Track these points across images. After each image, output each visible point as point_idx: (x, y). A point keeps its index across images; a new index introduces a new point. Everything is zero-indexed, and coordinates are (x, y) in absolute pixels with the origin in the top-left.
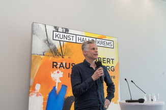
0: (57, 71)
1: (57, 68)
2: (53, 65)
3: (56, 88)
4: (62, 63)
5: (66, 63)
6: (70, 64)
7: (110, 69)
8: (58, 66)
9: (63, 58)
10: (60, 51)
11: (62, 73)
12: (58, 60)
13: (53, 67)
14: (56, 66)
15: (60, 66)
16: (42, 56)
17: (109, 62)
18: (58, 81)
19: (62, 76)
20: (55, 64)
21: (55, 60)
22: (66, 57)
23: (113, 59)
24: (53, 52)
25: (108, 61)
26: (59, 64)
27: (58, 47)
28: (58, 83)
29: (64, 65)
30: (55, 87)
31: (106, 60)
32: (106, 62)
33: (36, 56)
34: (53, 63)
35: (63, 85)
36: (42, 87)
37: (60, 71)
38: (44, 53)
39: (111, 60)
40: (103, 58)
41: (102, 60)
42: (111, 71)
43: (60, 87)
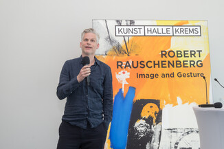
0: (122, 71)
1: (122, 68)
2: (118, 66)
3: (123, 90)
4: (128, 62)
5: (133, 62)
6: (137, 62)
8: (124, 66)
9: (129, 55)
11: (129, 73)
12: (123, 58)
13: (118, 68)
14: (121, 66)
15: (126, 66)
16: (104, 57)
17: (194, 55)
18: (124, 82)
19: (129, 77)
20: (120, 64)
21: (120, 59)
22: (132, 55)
23: (199, 51)
24: (117, 50)
25: (191, 54)
26: (124, 63)
27: (122, 43)
28: (125, 85)
29: (131, 64)
30: (121, 90)
31: (189, 53)
32: (189, 55)
34: (118, 62)
35: (130, 87)
37: (126, 72)
38: (106, 52)
39: (197, 53)
40: (184, 51)
41: (183, 54)
42: (197, 67)
43: (127, 89)
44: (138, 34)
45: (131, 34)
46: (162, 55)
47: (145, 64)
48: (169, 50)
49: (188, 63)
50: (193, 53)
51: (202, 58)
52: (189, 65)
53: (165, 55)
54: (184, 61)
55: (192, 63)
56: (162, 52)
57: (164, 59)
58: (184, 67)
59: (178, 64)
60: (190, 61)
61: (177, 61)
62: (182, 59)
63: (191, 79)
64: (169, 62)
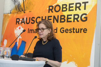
0: (19, 27)
1: (19, 24)
2: (17, 22)
3: (18, 43)
4: (23, 19)
5: (27, 18)
6: (30, 18)
7: (79, 19)
8: (20, 22)
9: (24, 12)
10: (22, 6)
11: (23, 29)
12: (21, 15)
13: (16, 24)
14: (18, 22)
15: (22, 22)
16: (9, 14)
17: (79, 7)
22: (27, 12)
23: (85, 3)
24: (17, 9)
25: (76, 7)
26: (21, 19)
27: (21, 2)
29: (25, 21)
31: (74, 6)
32: (74, 8)
33: (6, 15)
34: (17, 19)
35: (23, 41)
36: (8, 42)
37: (21, 27)
38: (11, 11)
39: (83, 5)
40: (70, 4)
41: (68, 7)
42: (80, 21)
43: (20, 43)
46: (49, 10)
48: (56, 4)
49: (72, 17)
50: (78, 5)
51: (87, 11)
52: (72, 20)
53: (51, 10)
54: (68, 16)
55: (76, 17)
56: (49, 6)
57: (51, 14)
58: (68, 21)
59: (62, 19)
60: (75, 15)
61: (61, 16)
62: (66, 14)
63: (73, 35)
64: (54, 17)
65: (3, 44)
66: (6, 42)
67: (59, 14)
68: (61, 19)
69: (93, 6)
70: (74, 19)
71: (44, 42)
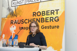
0: (13, 26)
1: (13, 24)
2: (11, 23)
3: (12, 36)
4: (16, 21)
5: (18, 20)
6: (20, 20)
7: (54, 20)
8: (14, 23)
9: (16, 17)
10: (15, 13)
11: (16, 27)
12: (14, 19)
13: (11, 24)
14: (12, 23)
15: (15, 23)
16: (6, 18)
17: (53, 13)
18: (13, 32)
19: (15, 29)
20: (12, 22)
21: (12, 19)
22: (18, 16)
23: (57, 10)
24: (11, 14)
25: (51, 13)
26: (14, 21)
27: (14, 10)
28: (13, 33)
29: (17, 22)
30: (11, 36)
32: (50, 14)
33: (3, 19)
34: (11, 21)
36: (5, 36)
37: (14, 26)
38: (7, 16)
39: (56, 12)
40: (47, 11)
41: (46, 13)
42: (54, 21)
43: (14, 36)
44: (22, 4)
45: (18, 4)
46: (33, 15)
47: (24, 21)
48: (38, 11)
49: (49, 19)
50: (52, 12)
51: (59, 15)
52: (49, 20)
53: (35, 15)
55: (52, 19)
56: (33, 13)
57: (34, 17)
58: (46, 22)
60: (50, 18)
61: (42, 18)
62: (45, 17)
64: (37, 19)
65: (2, 37)
66: (4, 36)
67: (40, 17)
68: (42, 20)
69: (62, 12)
70: (50, 20)
71: (33, 35)
